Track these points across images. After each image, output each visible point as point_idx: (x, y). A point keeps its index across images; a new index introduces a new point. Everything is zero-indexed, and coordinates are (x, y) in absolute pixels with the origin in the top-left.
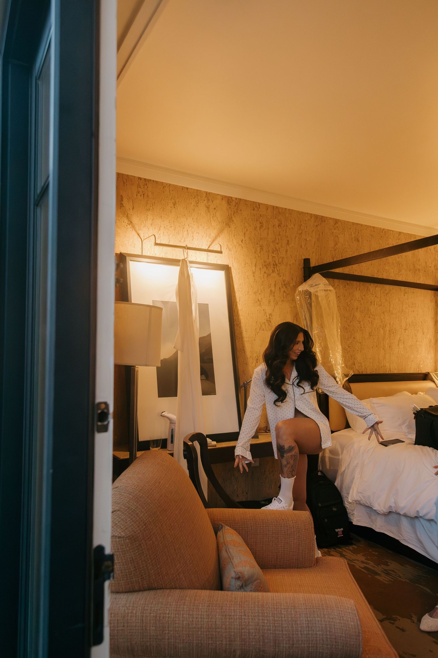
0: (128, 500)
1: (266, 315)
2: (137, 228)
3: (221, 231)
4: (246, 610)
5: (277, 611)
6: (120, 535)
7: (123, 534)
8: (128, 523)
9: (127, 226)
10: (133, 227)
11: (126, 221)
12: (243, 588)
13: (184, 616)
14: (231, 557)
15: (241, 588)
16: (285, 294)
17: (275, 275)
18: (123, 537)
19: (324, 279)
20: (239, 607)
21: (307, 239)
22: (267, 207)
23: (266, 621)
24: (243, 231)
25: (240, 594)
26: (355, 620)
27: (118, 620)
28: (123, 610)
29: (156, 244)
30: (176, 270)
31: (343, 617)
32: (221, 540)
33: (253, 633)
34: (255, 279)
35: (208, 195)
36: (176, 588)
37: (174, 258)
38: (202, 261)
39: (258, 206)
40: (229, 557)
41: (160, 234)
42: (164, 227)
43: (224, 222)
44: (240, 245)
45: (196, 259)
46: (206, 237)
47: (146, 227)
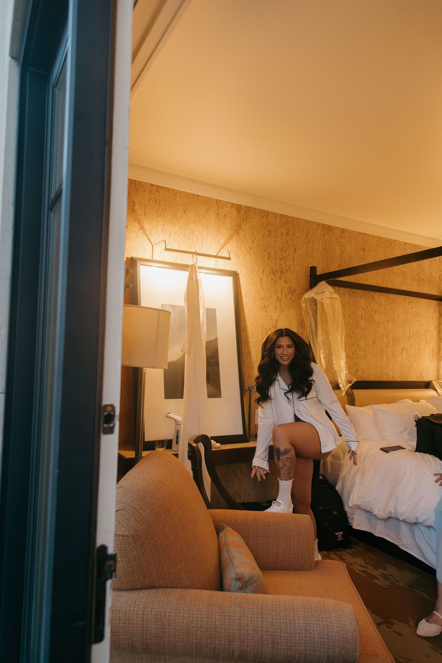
0: (133, 499)
1: (272, 321)
2: (148, 233)
3: (230, 238)
4: (245, 611)
5: (275, 613)
6: (123, 534)
7: (126, 533)
8: (132, 522)
9: (138, 231)
10: (144, 232)
11: (138, 226)
12: (243, 589)
13: (185, 615)
14: (231, 557)
15: (241, 589)
16: (291, 300)
17: (282, 281)
18: (127, 536)
19: (330, 287)
20: (239, 608)
21: (315, 248)
22: (275, 215)
23: (264, 623)
24: (252, 238)
25: (239, 594)
26: (353, 625)
27: (119, 617)
28: (125, 607)
29: (166, 249)
30: (185, 275)
31: (340, 621)
32: (223, 541)
33: (251, 634)
34: (262, 286)
35: (218, 202)
36: (177, 587)
37: (184, 263)
38: (210, 267)
39: (266, 214)
40: (230, 558)
41: (170, 239)
42: (175, 233)
43: (233, 230)
44: (248, 252)
45: (205, 265)
46: (215, 243)
47: (157, 233)
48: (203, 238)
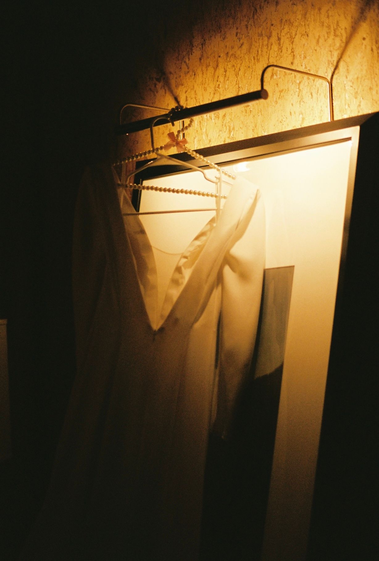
45: (303, 119)
46: (326, 37)
47: (191, 73)
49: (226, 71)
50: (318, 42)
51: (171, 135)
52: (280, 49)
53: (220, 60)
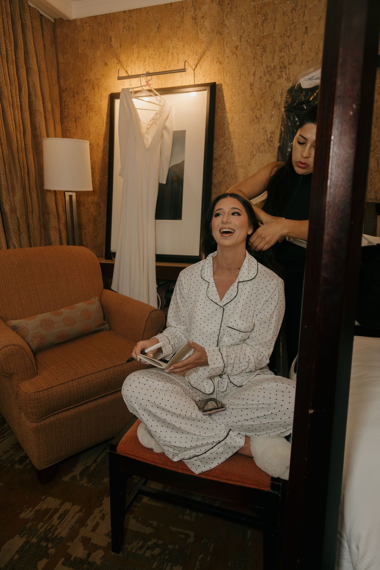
3: (210, 43)
10: (122, 65)
11: (115, 61)
17: (282, 80)
24: (239, 34)
34: (253, 92)
42: (149, 57)
43: (214, 31)
44: (233, 53)
45: (182, 83)
46: (192, 55)
47: (133, 62)
48: (179, 52)
49: (149, 63)
50: (189, 56)
51: (147, 82)
52: (173, 58)
53: (146, 59)
